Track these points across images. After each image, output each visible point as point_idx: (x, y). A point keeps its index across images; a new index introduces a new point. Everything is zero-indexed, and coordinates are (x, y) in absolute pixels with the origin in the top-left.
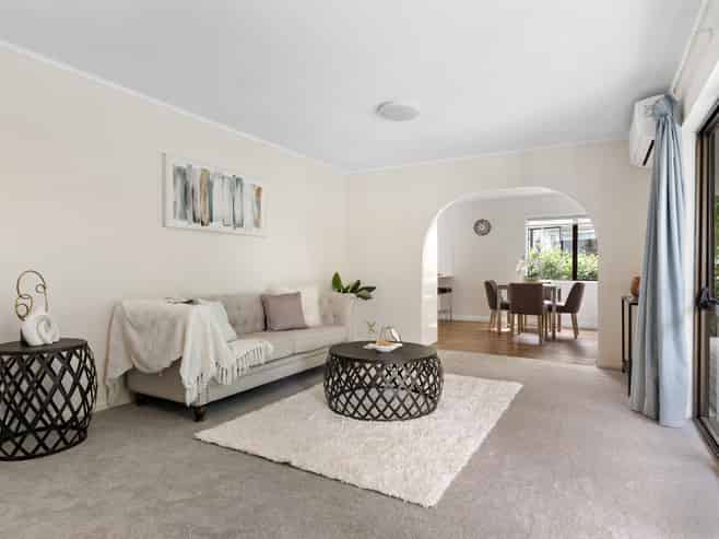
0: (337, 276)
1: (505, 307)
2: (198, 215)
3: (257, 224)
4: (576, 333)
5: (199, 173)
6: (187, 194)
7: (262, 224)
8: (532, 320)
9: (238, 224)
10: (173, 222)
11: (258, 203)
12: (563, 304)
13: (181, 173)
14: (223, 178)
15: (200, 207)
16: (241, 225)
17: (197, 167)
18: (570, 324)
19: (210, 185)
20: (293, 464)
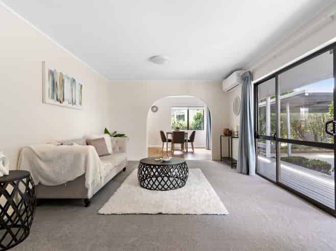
0: (106, 129)
1: (170, 141)
2: (59, 98)
3: (80, 103)
4: (193, 149)
5: (59, 74)
6: (54, 85)
7: (83, 103)
8: (178, 146)
9: (74, 103)
10: (49, 100)
11: (81, 92)
12: (189, 139)
13: (52, 73)
14: (68, 78)
15: (59, 92)
16: (75, 104)
17: (58, 71)
18: (191, 146)
19: (63, 81)
20: (163, 213)
